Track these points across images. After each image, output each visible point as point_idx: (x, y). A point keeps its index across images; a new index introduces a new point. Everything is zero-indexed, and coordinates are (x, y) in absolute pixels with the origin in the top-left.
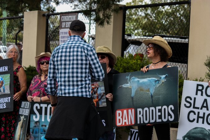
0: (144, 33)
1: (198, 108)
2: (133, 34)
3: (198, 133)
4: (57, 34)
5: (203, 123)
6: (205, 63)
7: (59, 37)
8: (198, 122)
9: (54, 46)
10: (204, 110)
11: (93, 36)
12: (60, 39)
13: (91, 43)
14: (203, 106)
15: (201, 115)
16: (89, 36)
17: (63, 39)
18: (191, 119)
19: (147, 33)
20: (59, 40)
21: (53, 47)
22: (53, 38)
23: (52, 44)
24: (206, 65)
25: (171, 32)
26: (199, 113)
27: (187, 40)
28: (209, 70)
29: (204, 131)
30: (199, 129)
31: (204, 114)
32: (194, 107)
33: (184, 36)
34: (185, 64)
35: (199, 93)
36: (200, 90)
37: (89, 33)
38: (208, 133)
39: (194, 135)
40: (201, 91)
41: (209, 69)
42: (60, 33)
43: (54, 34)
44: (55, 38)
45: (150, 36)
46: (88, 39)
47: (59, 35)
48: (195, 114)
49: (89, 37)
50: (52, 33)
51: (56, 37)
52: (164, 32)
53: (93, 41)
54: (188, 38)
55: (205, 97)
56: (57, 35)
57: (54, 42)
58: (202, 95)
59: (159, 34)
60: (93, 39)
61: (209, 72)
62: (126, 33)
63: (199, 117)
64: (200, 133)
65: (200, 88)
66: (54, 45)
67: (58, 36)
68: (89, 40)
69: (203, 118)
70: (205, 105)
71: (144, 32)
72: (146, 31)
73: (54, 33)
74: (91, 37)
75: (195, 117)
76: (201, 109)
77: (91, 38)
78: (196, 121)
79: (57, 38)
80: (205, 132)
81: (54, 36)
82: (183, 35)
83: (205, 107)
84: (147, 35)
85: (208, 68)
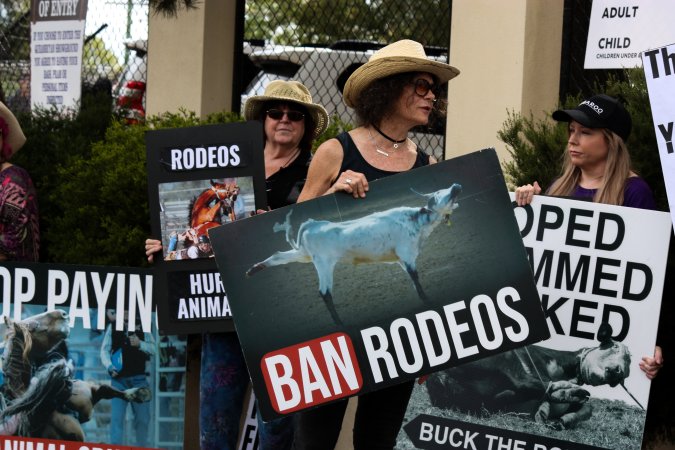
0: (305, 35)
2: (269, 37)
4: (22, 38)
6: (500, 133)
7: (30, 49)
9: (14, 78)
11: (141, 46)
12: (33, 55)
13: (133, 68)
16: (126, 45)
17: (41, 56)
19: (316, 37)
20: (28, 58)
21: (11, 79)
22: (9, 51)
23: (8, 72)
24: (505, 140)
25: (391, 33)
27: (442, 58)
28: (513, 156)
33: (432, 47)
34: (438, 137)
37: (128, 34)
41: (513, 151)
42: (32, 34)
43: (13, 37)
44: (14, 50)
45: (324, 46)
46: (124, 54)
47: (29, 42)
49: (128, 48)
50: (7, 34)
51: (19, 47)
52: (368, 33)
53: (139, 61)
54: (446, 52)
56: (22, 42)
57: (13, 65)
59: (355, 38)
60: (141, 53)
61: (512, 159)
62: (249, 35)
66: (14, 74)
67: (26, 44)
68: (127, 59)
71: (305, 32)
72: (312, 30)
73: (14, 34)
74: (135, 48)
77: (134, 53)
79: (22, 51)
81: (13, 44)
82: (432, 40)
84: (314, 42)
85: (511, 148)
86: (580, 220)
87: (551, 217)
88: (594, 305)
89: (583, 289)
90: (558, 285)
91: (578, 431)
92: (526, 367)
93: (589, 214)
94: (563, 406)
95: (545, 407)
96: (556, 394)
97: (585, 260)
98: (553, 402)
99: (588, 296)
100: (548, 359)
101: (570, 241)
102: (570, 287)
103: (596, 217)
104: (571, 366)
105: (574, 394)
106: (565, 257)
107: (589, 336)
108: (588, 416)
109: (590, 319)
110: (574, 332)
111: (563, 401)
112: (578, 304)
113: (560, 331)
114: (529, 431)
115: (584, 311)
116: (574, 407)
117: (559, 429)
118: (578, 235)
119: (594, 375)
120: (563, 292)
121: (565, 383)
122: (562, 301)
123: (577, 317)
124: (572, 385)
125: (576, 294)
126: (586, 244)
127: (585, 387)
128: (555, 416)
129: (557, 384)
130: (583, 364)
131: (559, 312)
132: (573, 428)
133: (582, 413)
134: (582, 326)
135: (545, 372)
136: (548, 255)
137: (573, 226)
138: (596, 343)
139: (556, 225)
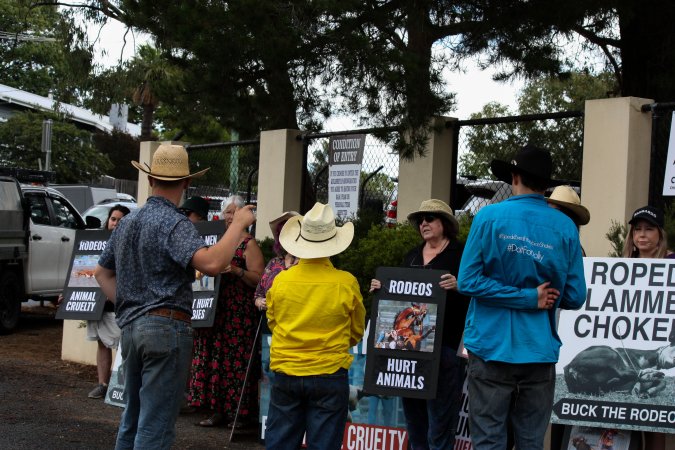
1: (596, 309)
3: (596, 357)
5: (606, 336)
8: (595, 335)
10: (609, 310)
14: (606, 304)
15: (602, 321)
18: (582, 330)
26: (597, 318)
29: (607, 352)
30: (596, 350)
31: (608, 318)
32: (588, 308)
35: (599, 279)
36: (599, 274)
38: (615, 355)
39: (588, 361)
40: (603, 274)
48: (589, 320)
55: (610, 285)
58: (604, 282)
63: (597, 326)
64: (600, 357)
65: (600, 269)
69: (606, 327)
70: (610, 301)
75: (591, 326)
76: (603, 309)
78: (591, 333)
80: (610, 354)
83: (610, 305)
86: (657, 270)
87: (640, 270)
88: (666, 320)
89: (660, 311)
90: (644, 311)
91: (658, 398)
92: (625, 363)
93: (663, 266)
94: (648, 384)
95: (638, 386)
96: (644, 377)
97: (661, 294)
98: (642, 382)
99: (663, 315)
100: (639, 356)
101: (651, 283)
102: (652, 311)
103: (667, 267)
104: (653, 359)
105: (654, 376)
106: (648, 293)
107: (664, 339)
108: (664, 387)
109: (664, 329)
110: (655, 338)
111: (649, 381)
112: (657, 320)
113: (645, 338)
114: (628, 401)
115: (660, 325)
116: (655, 383)
117: (646, 398)
118: (656, 279)
119: (667, 362)
120: (648, 314)
121: (649, 370)
122: (647, 320)
123: (656, 329)
124: (654, 370)
125: (656, 315)
126: (661, 284)
127: (662, 371)
128: (644, 390)
129: (645, 371)
130: (661, 357)
131: (645, 327)
132: (655, 396)
133: (660, 386)
134: (660, 334)
135: (637, 365)
136: (638, 293)
137: (653, 274)
138: (668, 343)
139: (643, 275)
